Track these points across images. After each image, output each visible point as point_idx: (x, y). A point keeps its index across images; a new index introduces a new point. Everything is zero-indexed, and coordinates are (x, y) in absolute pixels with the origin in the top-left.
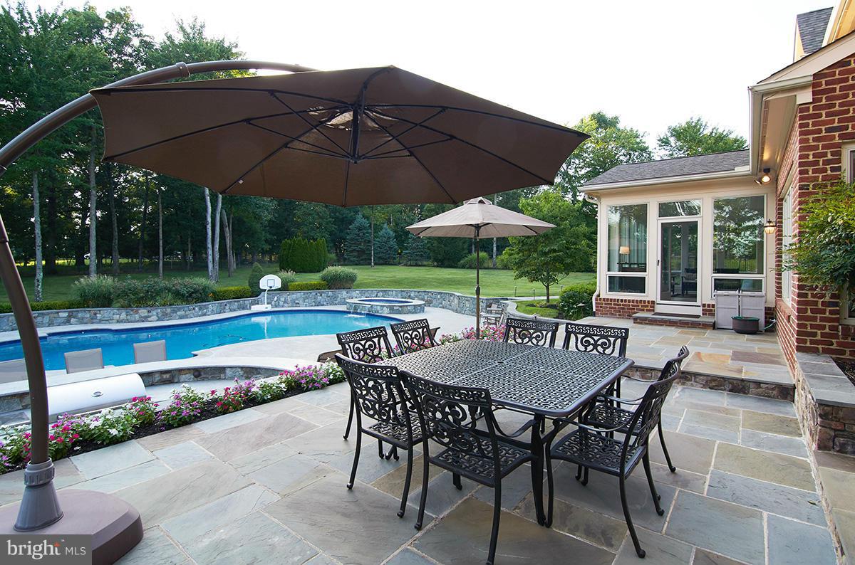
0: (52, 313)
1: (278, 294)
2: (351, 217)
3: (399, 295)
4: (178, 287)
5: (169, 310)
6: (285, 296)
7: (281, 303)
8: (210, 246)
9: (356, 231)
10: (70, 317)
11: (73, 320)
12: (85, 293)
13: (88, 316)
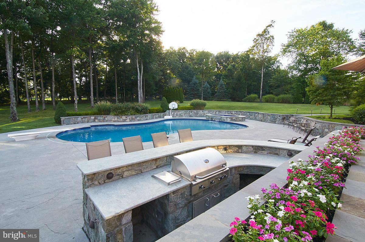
0: (88, 117)
1: (174, 111)
2: (189, 79)
3: (227, 113)
4: (137, 107)
5: (134, 117)
6: (177, 112)
7: (175, 115)
8: (139, 90)
9: (193, 85)
10: (95, 119)
11: (96, 120)
12: (100, 108)
13: (102, 118)
